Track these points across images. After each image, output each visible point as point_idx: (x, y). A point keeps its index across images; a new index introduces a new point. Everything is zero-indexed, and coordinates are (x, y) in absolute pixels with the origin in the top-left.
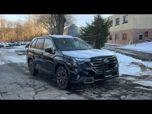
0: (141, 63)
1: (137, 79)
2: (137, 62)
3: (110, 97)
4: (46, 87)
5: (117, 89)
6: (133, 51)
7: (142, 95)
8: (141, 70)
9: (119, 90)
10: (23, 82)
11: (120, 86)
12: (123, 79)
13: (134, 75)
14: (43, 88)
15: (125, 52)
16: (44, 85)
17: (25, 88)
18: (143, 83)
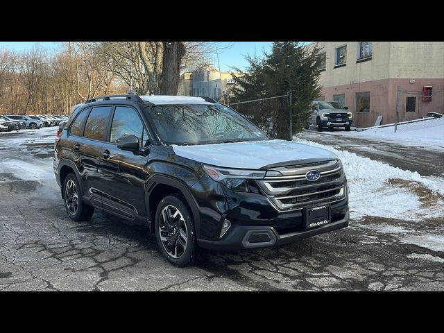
0: (419, 183)
1: (411, 231)
2: (406, 179)
3: (335, 286)
4: (132, 255)
5: (355, 262)
6: (388, 144)
7: (433, 279)
8: (421, 203)
9: (360, 264)
10: (59, 241)
11: (363, 253)
12: (370, 232)
13: (401, 217)
14: (125, 261)
15: (365, 148)
16: (127, 252)
17: (68, 261)
18: (431, 242)
